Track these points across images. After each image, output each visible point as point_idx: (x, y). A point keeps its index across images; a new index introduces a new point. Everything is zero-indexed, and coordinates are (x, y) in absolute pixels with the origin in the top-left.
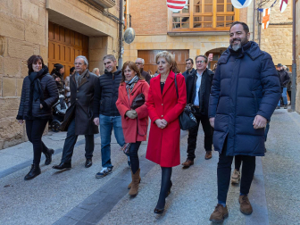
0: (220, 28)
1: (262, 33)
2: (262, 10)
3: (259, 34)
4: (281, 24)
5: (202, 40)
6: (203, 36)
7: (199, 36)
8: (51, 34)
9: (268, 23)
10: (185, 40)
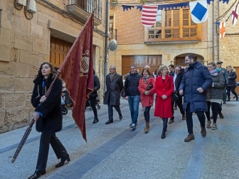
0: (186, 38)
1: (220, 41)
2: (219, 24)
3: (218, 42)
4: (236, 34)
5: (172, 47)
6: (172, 44)
7: (169, 44)
8: (53, 45)
9: (224, 33)
10: (158, 48)
